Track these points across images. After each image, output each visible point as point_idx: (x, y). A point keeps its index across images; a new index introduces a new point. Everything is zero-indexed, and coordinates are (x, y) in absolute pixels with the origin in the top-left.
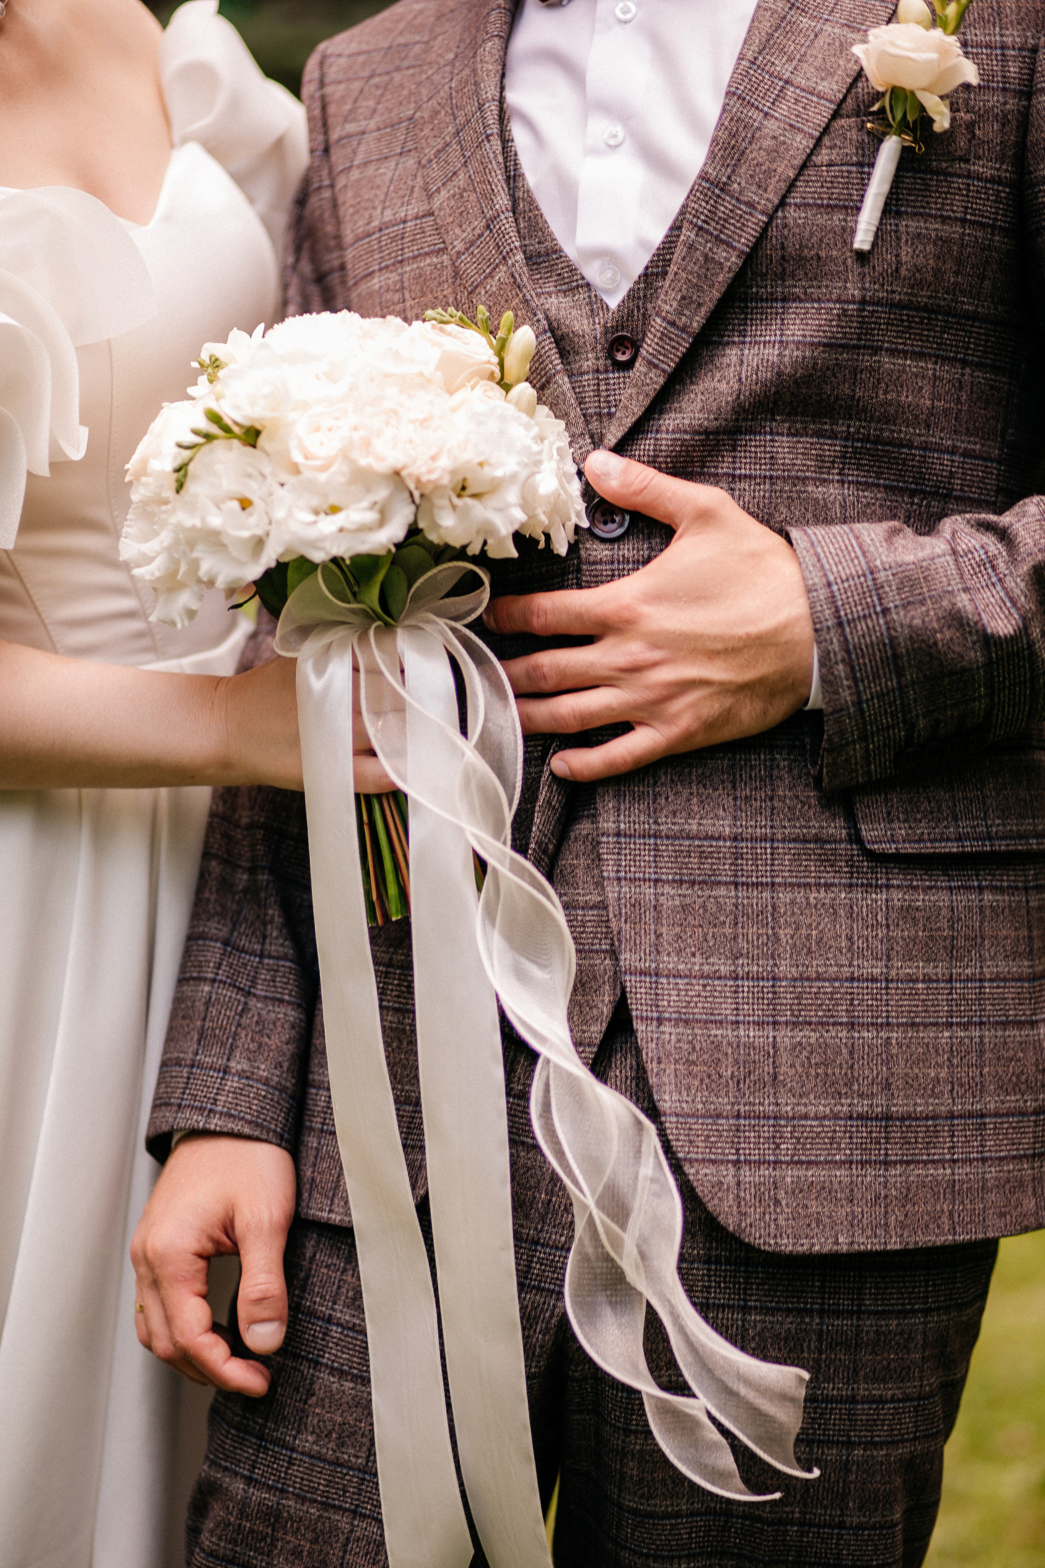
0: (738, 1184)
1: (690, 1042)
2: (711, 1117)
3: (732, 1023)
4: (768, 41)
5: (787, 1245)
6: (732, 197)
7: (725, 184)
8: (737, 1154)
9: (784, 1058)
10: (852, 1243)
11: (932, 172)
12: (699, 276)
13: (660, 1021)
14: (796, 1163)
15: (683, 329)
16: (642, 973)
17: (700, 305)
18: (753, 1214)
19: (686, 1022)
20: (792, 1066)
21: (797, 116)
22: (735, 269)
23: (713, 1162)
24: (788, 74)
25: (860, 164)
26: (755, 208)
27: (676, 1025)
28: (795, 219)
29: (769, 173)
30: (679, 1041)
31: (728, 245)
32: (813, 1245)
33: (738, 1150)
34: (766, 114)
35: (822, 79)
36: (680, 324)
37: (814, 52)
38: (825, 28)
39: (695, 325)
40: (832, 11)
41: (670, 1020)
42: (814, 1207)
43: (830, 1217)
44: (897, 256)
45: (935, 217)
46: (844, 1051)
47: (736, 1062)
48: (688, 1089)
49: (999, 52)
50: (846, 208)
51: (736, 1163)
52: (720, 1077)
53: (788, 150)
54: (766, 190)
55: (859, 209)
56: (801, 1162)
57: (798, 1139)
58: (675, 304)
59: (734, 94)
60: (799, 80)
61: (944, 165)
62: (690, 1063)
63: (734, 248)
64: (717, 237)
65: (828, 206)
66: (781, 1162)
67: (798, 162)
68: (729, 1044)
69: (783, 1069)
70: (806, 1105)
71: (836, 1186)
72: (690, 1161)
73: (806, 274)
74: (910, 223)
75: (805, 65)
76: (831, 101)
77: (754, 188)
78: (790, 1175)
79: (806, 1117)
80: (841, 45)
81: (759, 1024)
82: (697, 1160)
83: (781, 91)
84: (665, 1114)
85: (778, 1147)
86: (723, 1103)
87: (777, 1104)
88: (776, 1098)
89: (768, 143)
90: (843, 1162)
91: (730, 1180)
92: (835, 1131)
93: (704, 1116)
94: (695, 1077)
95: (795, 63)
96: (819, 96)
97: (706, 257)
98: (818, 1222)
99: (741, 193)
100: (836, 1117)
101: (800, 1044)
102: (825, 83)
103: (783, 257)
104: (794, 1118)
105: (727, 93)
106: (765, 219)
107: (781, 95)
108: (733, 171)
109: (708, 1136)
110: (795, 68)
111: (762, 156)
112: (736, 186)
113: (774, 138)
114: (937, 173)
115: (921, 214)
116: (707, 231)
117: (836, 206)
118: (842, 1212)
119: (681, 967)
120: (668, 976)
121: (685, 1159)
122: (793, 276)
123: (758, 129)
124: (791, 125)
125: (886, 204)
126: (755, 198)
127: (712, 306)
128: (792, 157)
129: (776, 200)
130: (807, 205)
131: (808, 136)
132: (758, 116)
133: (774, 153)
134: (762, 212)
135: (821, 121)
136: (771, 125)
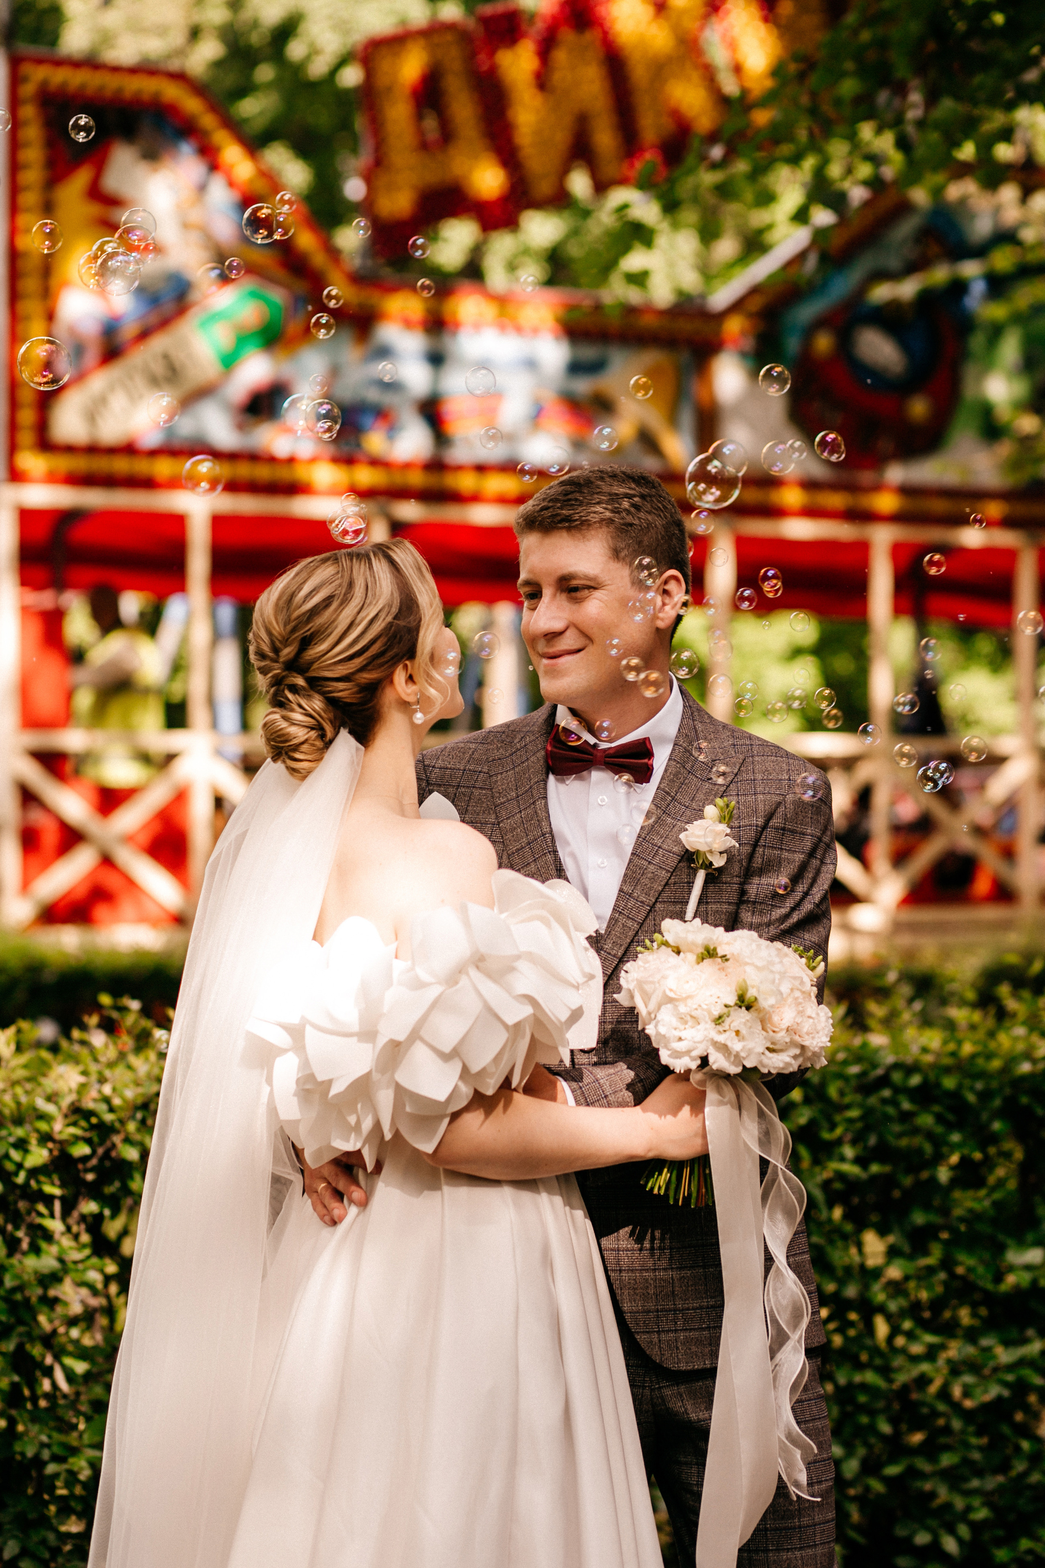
0: (660, 1341)
1: (635, 1280)
2: (645, 1312)
3: (653, 1270)
4: (652, 828)
5: (683, 1367)
6: (634, 899)
7: (631, 894)
8: (658, 1328)
9: (677, 1284)
10: (712, 1364)
11: (723, 883)
12: (620, 933)
13: (620, 1271)
14: (685, 1330)
15: (614, 956)
16: (612, 1250)
17: (621, 945)
18: (667, 1354)
19: (632, 1270)
20: (681, 1287)
21: (663, 863)
22: (636, 930)
23: (648, 1332)
24: (660, 844)
25: (689, 883)
26: (644, 904)
27: (628, 1273)
28: (660, 908)
30: (629, 1279)
31: (633, 920)
32: (694, 1366)
33: (658, 1326)
34: (650, 862)
35: (675, 846)
36: (613, 954)
37: (672, 834)
38: (677, 823)
39: (619, 954)
41: (625, 1270)
42: (694, 1349)
43: (701, 1353)
45: (725, 902)
46: (702, 1278)
47: (655, 1287)
48: (635, 1301)
50: (682, 902)
51: (658, 1332)
52: (649, 1294)
53: (658, 878)
54: (649, 896)
55: (688, 902)
56: (686, 1329)
57: (685, 1319)
58: (610, 945)
59: (635, 854)
60: (665, 846)
61: (729, 879)
62: (635, 1289)
63: (636, 921)
64: (628, 916)
65: (674, 902)
66: (678, 1330)
67: (663, 883)
68: (652, 1279)
69: (677, 1289)
70: (688, 1304)
71: (703, 1339)
72: (638, 1333)
76: (678, 856)
77: (644, 895)
78: (682, 1336)
79: (688, 1309)
81: (665, 1269)
82: (640, 1332)
83: (656, 852)
84: (625, 1313)
85: (676, 1323)
86: (651, 1305)
87: (675, 1304)
88: (674, 1302)
89: (650, 875)
90: (707, 1328)
91: (656, 1340)
92: (702, 1314)
93: (642, 1312)
94: (637, 1295)
95: (663, 838)
96: (673, 854)
97: (623, 924)
98: (696, 1355)
99: (638, 897)
100: (701, 1308)
101: (683, 1276)
102: (676, 848)
103: (654, 924)
104: (683, 1310)
105: (632, 853)
106: (649, 908)
107: (656, 854)
108: (634, 888)
109: (645, 1321)
111: (647, 881)
113: (653, 873)
114: (726, 883)
116: (623, 914)
117: (678, 902)
118: (707, 1350)
119: (629, 1246)
120: (623, 1251)
121: (635, 1332)
123: (646, 869)
124: (660, 867)
125: (700, 899)
126: (645, 899)
127: (626, 945)
128: (661, 881)
129: (654, 900)
130: (665, 901)
131: (668, 871)
132: (646, 863)
133: (653, 879)
134: (648, 906)
135: (674, 864)
136: (652, 867)
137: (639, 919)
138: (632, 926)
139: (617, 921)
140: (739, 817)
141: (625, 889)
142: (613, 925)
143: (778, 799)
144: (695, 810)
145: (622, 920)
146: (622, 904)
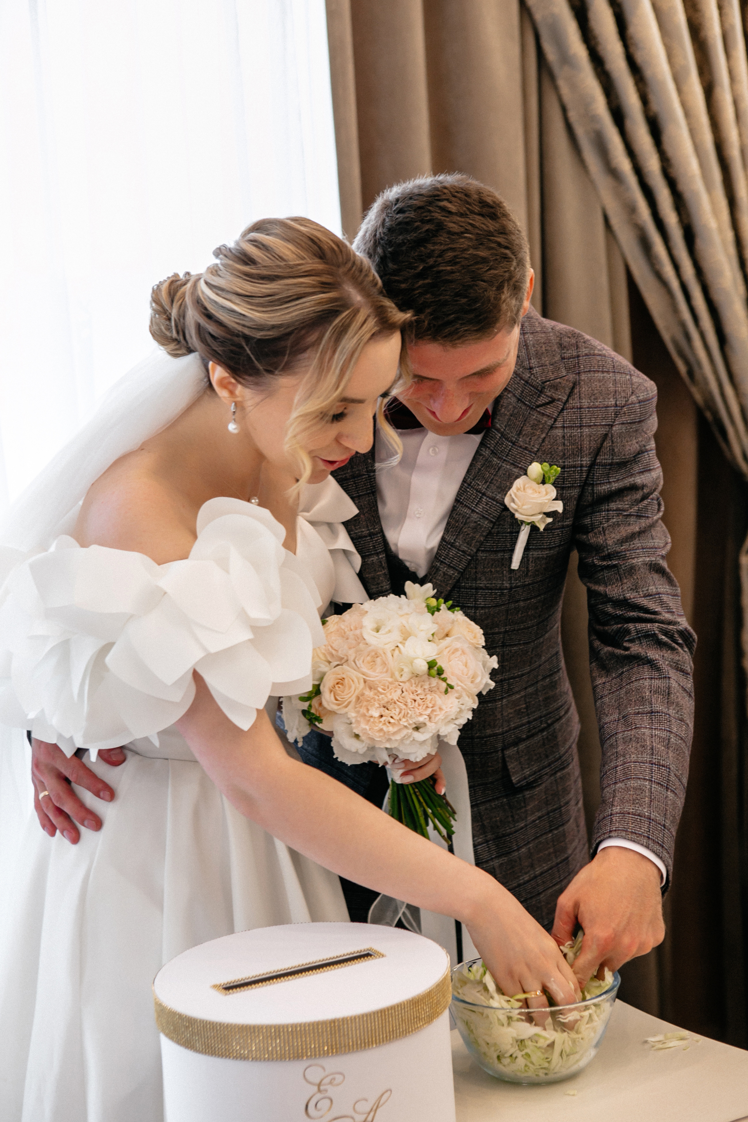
4: (478, 472)
6: (456, 548)
7: (453, 543)
12: (441, 581)
21: (486, 511)
22: (457, 578)
24: (484, 490)
25: (511, 533)
26: (466, 553)
28: (481, 557)
29: (473, 538)
31: (454, 568)
34: (473, 511)
35: (499, 493)
37: (497, 478)
38: (503, 465)
40: (507, 455)
44: (527, 568)
45: (546, 549)
49: (579, 469)
50: (504, 551)
53: (481, 528)
54: (470, 546)
55: (514, 550)
59: (458, 500)
60: (489, 493)
63: (457, 570)
64: (449, 565)
65: (496, 551)
67: (485, 533)
73: (486, 578)
74: (534, 553)
75: (492, 485)
77: (465, 545)
80: (509, 474)
83: (480, 499)
89: (472, 525)
95: (488, 484)
97: (444, 573)
99: (460, 547)
102: (500, 495)
103: (476, 572)
105: (456, 500)
106: (470, 557)
107: (480, 501)
108: (456, 538)
110: (488, 487)
111: (469, 531)
112: (457, 544)
113: (475, 522)
115: (540, 549)
116: (445, 563)
117: (500, 550)
122: (480, 579)
123: (469, 518)
124: (484, 517)
125: (525, 547)
126: (466, 549)
127: (447, 593)
128: (483, 531)
129: (475, 550)
130: (487, 551)
131: (491, 522)
132: (468, 511)
133: (475, 529)
134: (469, 555)
135: (497, 514)
136: (475, 516)
137: (461, 567)
138: (453, 574)
139: (438, 569)
140: (564, 454)
141: (447, 538)
142: (435, 574)
143: (602, 431)
144: (521, 447)
145: (444, 569)
146: (444, 553)
